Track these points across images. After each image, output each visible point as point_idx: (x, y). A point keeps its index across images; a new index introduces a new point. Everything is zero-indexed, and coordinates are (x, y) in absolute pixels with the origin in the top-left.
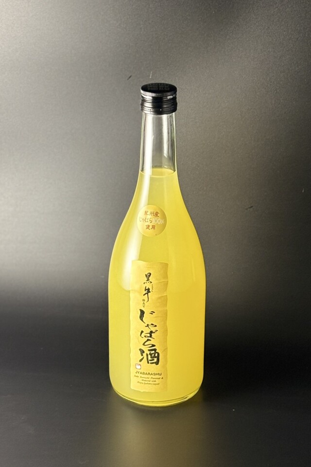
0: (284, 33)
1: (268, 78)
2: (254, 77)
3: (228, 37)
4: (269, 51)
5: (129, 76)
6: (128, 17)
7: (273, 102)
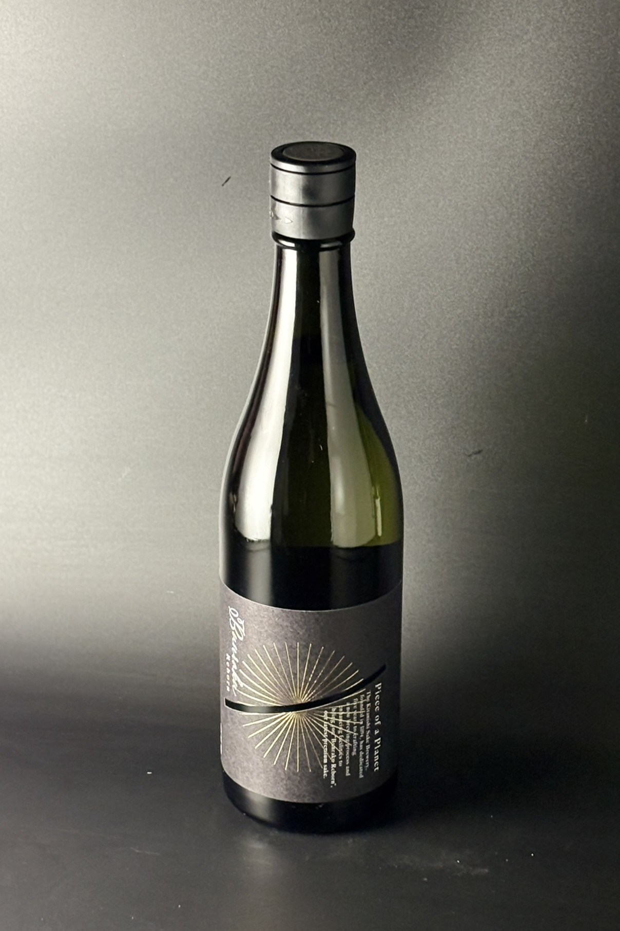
0: (545, 94)
1: (513, 186)
2: (483, 183)
3: (428, 100)
4: (513, 131)
5: (226, 179)
6: (223, 57)
7: (523, 237)
